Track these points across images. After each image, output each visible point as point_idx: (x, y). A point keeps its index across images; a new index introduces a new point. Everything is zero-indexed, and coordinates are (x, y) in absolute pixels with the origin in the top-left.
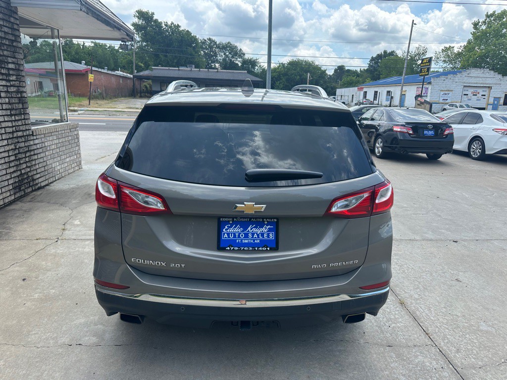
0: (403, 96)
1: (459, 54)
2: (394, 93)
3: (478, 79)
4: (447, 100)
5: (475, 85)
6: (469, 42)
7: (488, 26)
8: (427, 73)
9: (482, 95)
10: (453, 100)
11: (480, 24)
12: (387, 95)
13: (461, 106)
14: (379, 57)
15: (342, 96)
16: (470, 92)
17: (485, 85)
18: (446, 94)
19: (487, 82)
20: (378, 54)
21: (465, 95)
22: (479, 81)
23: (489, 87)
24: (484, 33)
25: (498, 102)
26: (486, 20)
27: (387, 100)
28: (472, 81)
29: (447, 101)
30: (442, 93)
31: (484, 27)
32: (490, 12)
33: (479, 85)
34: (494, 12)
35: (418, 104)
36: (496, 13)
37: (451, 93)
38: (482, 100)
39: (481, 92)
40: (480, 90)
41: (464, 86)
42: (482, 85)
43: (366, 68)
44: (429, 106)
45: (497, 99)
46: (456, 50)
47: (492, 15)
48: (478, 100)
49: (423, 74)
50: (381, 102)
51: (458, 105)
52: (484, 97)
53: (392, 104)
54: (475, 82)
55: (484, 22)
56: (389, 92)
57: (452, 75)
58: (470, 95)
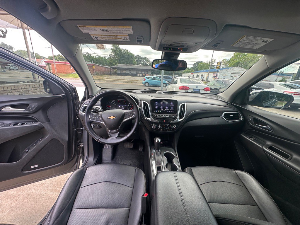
0: (208, 77)
1: (228, 62)
4: (225, 78)
6: (233, 57)
8: (219, 68)
10: (227, 79)
17: (239, 73)
20: (196, 62)
22: (237, 72)
23: (241, 74)
30: (223, 76)
37: (226, 76)
39: (238, 76)
41: (232, 73)
46: (227, 60)
53: (203, 79)
56: (202, 75)
57: (227, 69)
58: (233, 77)
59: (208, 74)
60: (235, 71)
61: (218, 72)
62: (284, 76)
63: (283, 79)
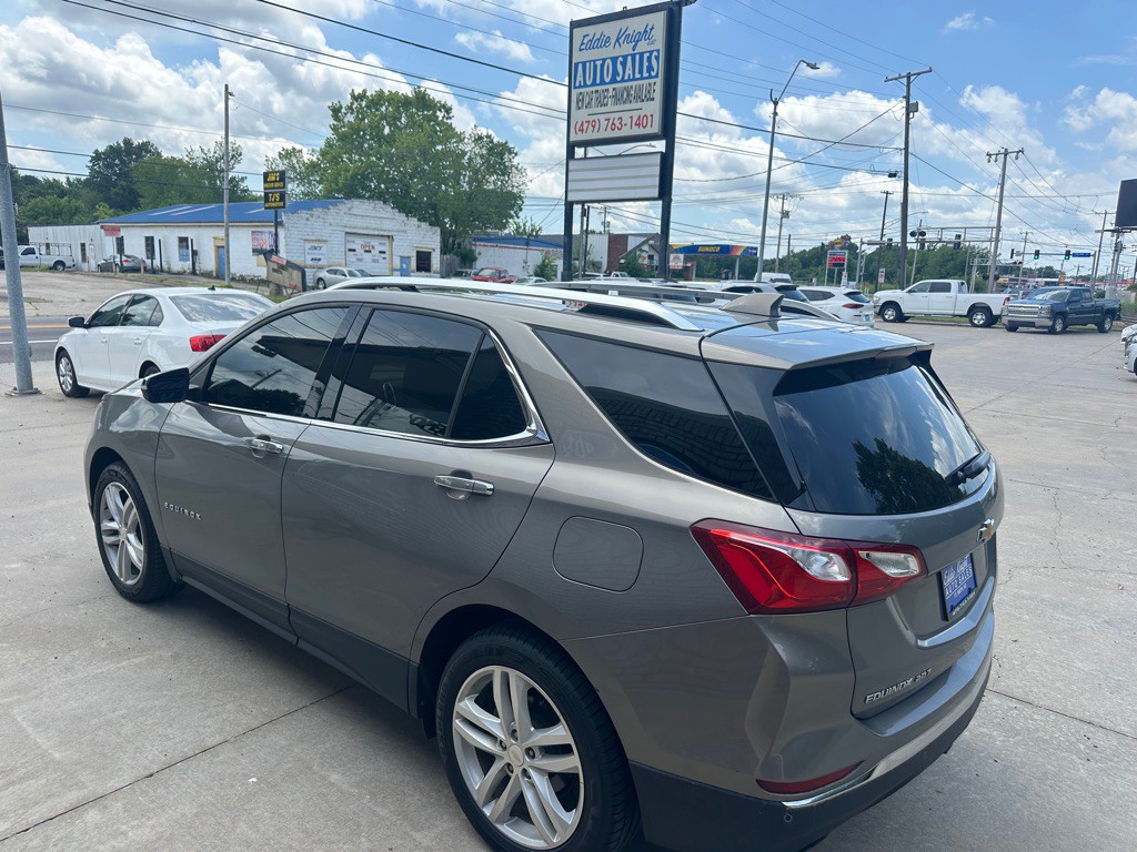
0: (222, 251)
1: (313, 167)
2: (198, 242)
3: (368, 220)
4: (319, 260)
5: (365, 232)
6: (329, 144)
7: (357, 116)
8: (281, 204)
9: (380, 252)
10: (331, 261)
11: (343, 110)
12: (180, 247)
13: (352, 274)
14: (113, 152)
15: (48, 245)
16: (358, 244)
17: (382, 233)
18: (316, 248)
19: (385, 227)
20: (111, 147)
21: (350, 250)
22: (370, 225)
23: (388, 237)
24: (355, 129)
25: (408, 264)
26: (352, 104)
27: (183, 258)
28: (359, 224)
29: (320, 263)
30: (308, 245)
31: (350, 118)
32: (358, 91)
33: (372, 232)
34: (365, 91)
35: (274, 270)
36: (368, 94)
37: (324, 246)
38: (381, 261)
39: (377, 245)
40: (374, 242)
41: (347, 233)
42: (377, 233)
43: (83, 178)
44: (300, 274)
45: (404, 259)
46: (306, 158)
47: (362, 96)
48: (374, 261)
49: (274, 205)
50: (168, 263)
51: (345, 270)
52: (383, 255)
53: (197, 268)
54: (365, 225)
55: (350, 108)
56: (183, 241)
57: (320, 210)
58: (360, 251)
59: (221, 233)
60: (359, 222)
61: (278, 224)
62: (545, 249)
63: (544, 261)
